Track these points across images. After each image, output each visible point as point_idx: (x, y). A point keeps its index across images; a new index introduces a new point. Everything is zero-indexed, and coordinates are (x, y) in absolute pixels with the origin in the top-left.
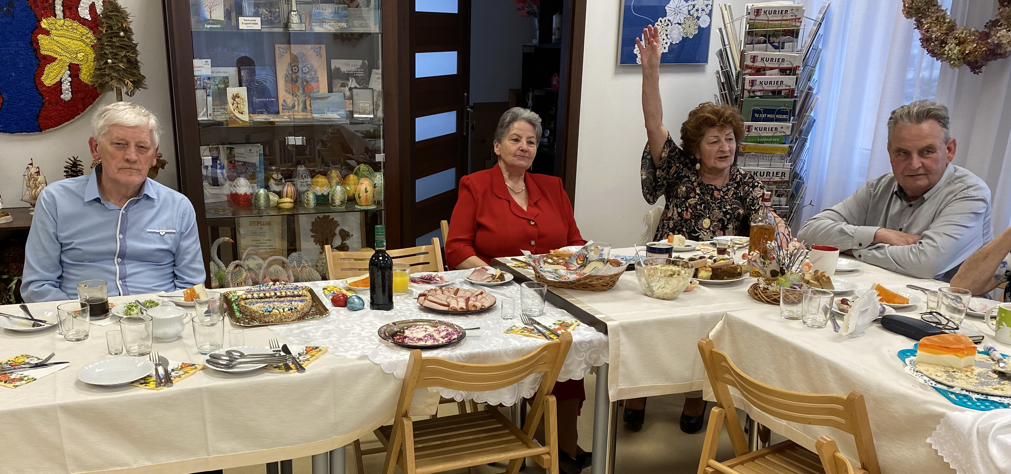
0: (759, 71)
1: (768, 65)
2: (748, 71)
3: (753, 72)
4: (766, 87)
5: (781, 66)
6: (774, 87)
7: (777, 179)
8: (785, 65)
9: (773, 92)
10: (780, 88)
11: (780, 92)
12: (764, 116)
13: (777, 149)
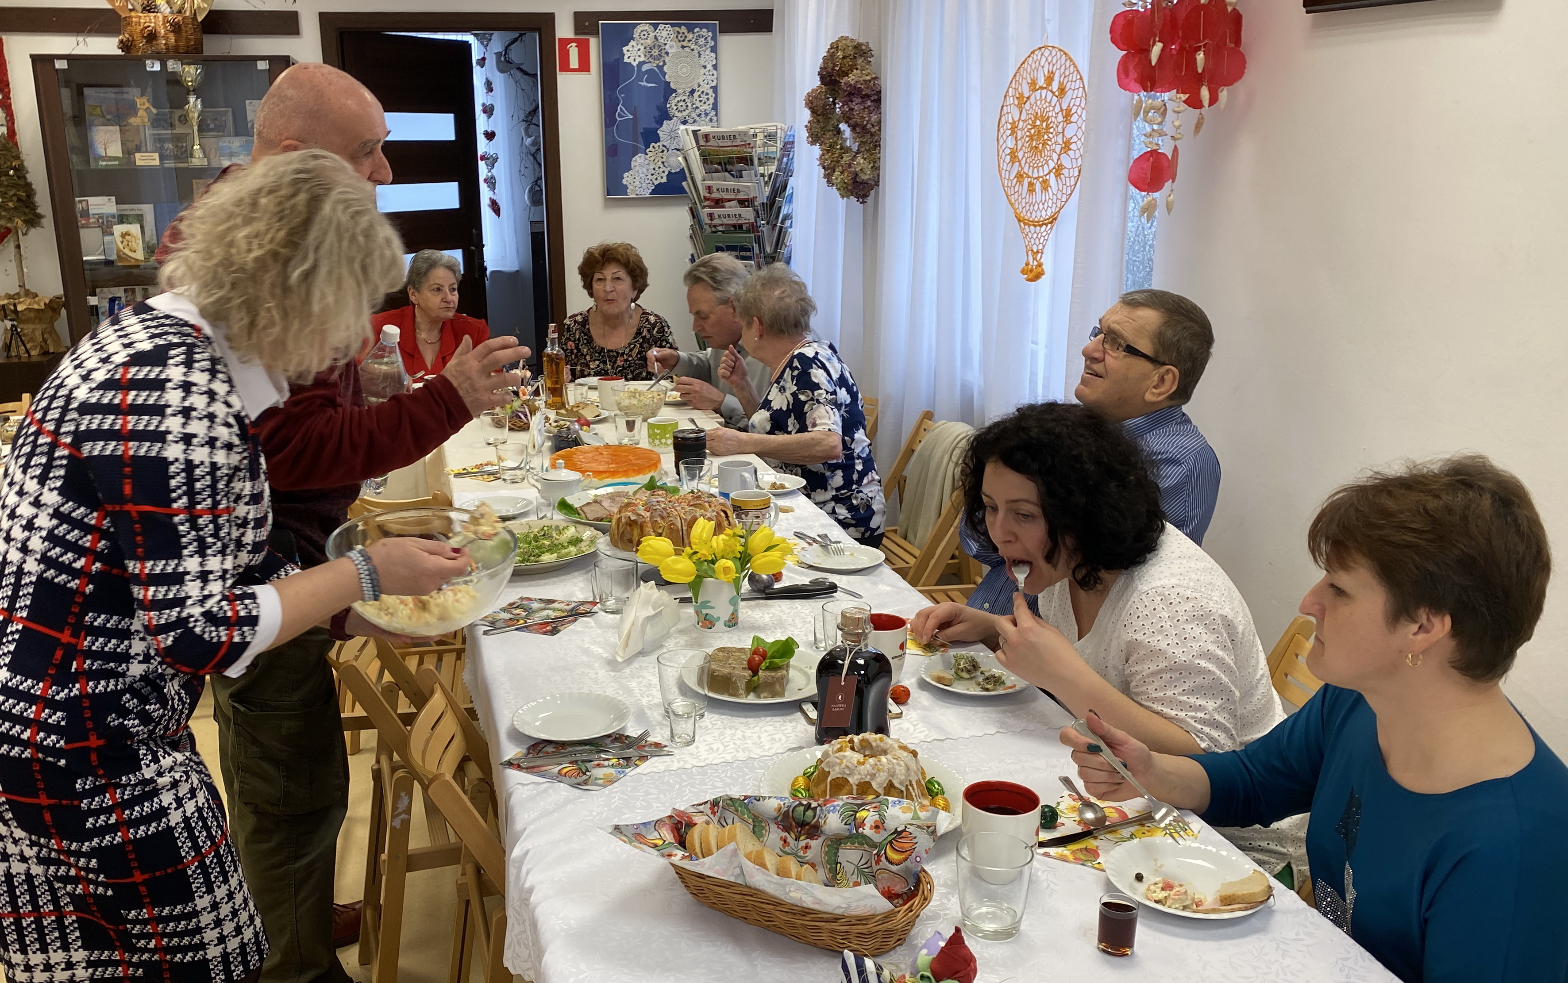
0: (718, 203)
1: (725, 196)
2: (707, 203)
3: (713, 204)
4: (726, 221)
5: (738, 197)
6: (735, 221)
8: (742, 196)
9: (734, 226)
10: (740, 222)
11: (740, 226)
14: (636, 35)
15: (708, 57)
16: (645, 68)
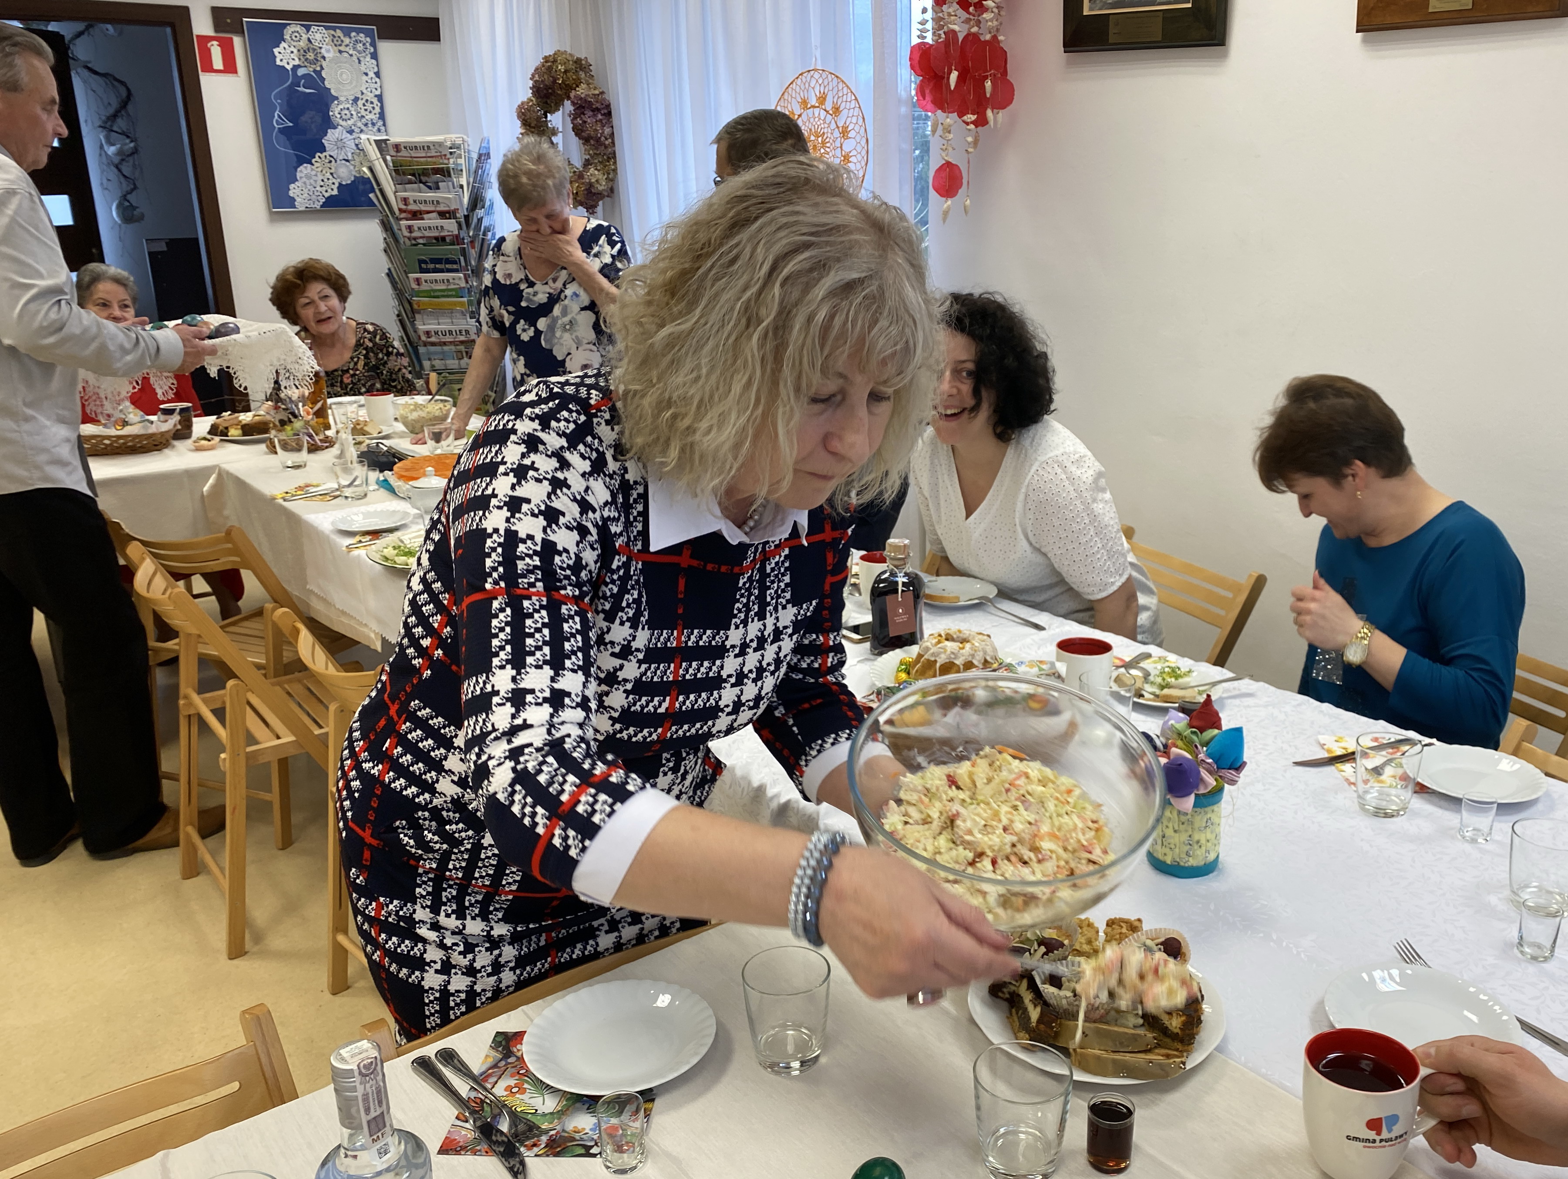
0: (416, 215)
1: (423, 208)
2: (403, 215)
3: (408, 216)
4: (427, 234)
5: (438, 209)
6: (435, 234)
7: (462, 338)
8: (442, 208)
9: (436, 238)
10: (442, 234)
11: (443, 239)
12: (432, 266)
13: (455, 304)
14: (287, 37)
15: (369, 63)
16: (301, 72)
